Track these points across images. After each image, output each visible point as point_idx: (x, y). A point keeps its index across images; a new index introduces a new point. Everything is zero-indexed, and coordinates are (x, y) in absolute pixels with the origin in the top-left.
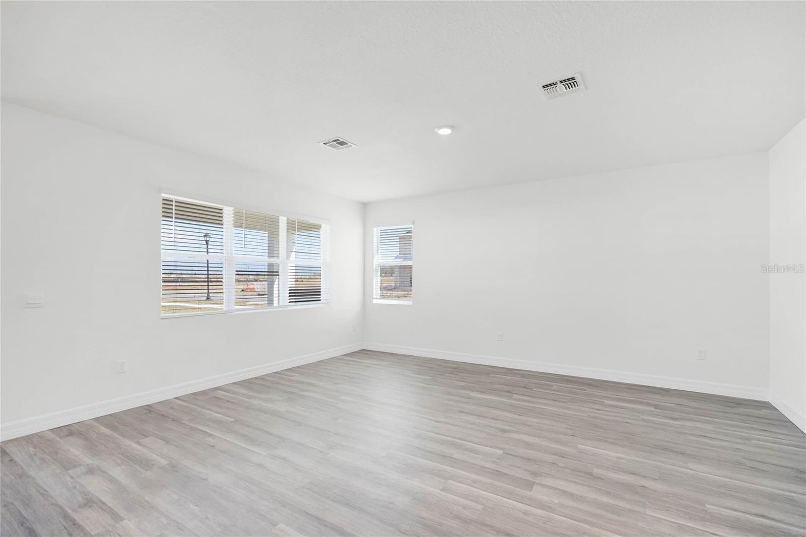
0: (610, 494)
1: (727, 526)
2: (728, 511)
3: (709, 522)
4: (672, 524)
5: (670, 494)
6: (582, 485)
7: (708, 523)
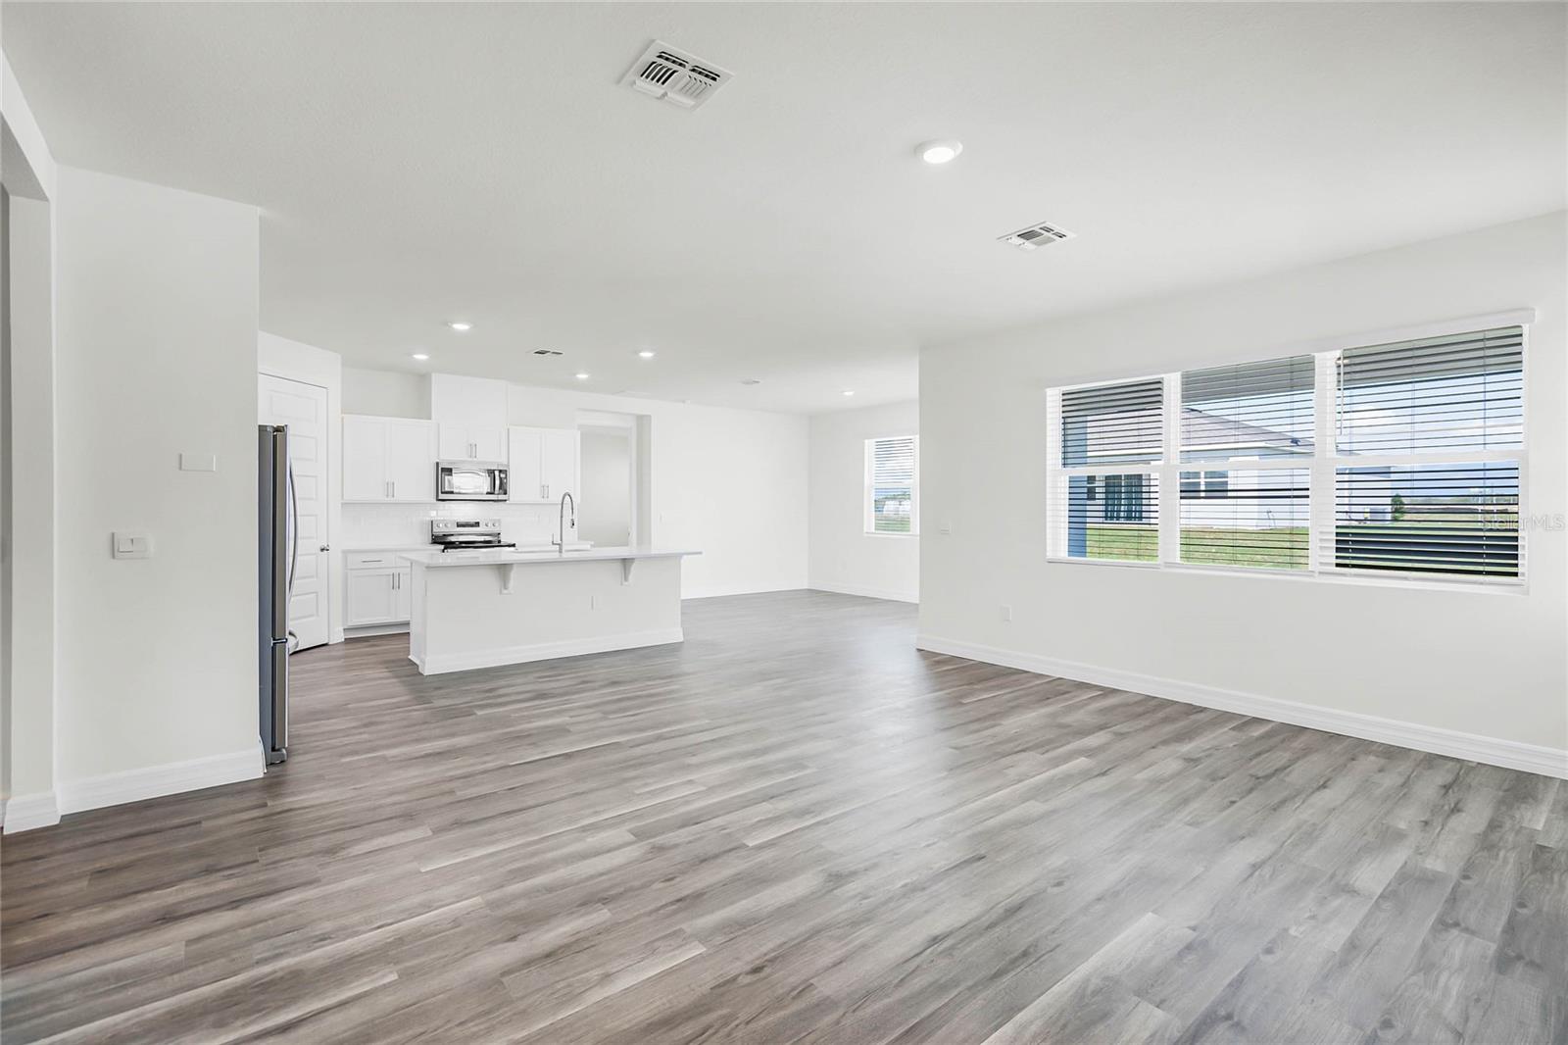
0: (547, 890)
1: (361, 955)
2: (367, 988)
3: (390, 943)
4: (440, 903)
5: (466, 955)
6: (592, 877)
7: (389, 940)
